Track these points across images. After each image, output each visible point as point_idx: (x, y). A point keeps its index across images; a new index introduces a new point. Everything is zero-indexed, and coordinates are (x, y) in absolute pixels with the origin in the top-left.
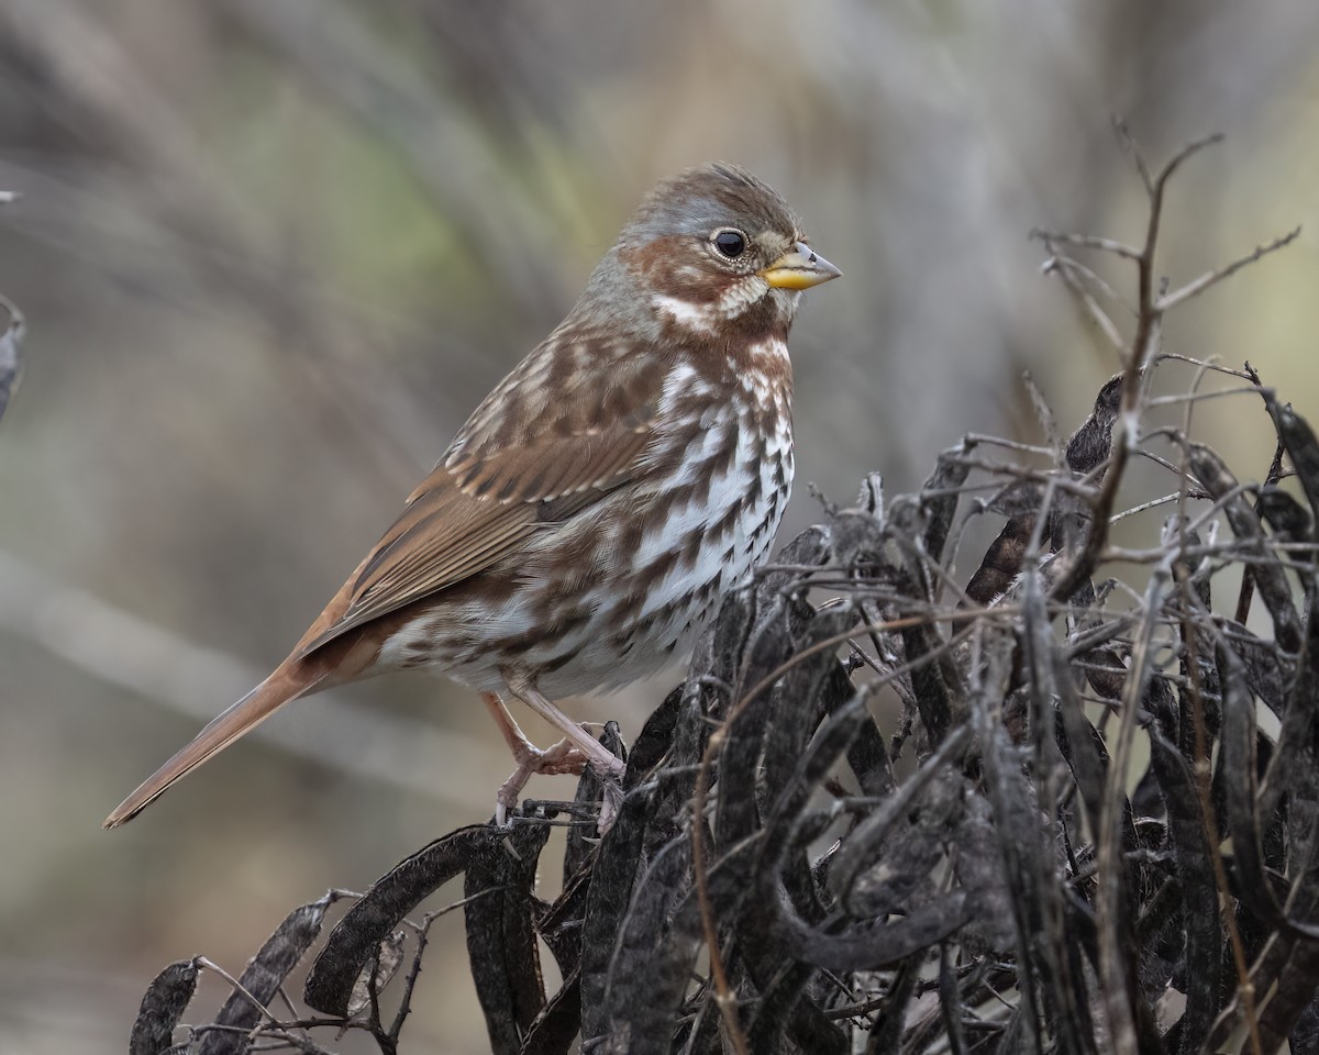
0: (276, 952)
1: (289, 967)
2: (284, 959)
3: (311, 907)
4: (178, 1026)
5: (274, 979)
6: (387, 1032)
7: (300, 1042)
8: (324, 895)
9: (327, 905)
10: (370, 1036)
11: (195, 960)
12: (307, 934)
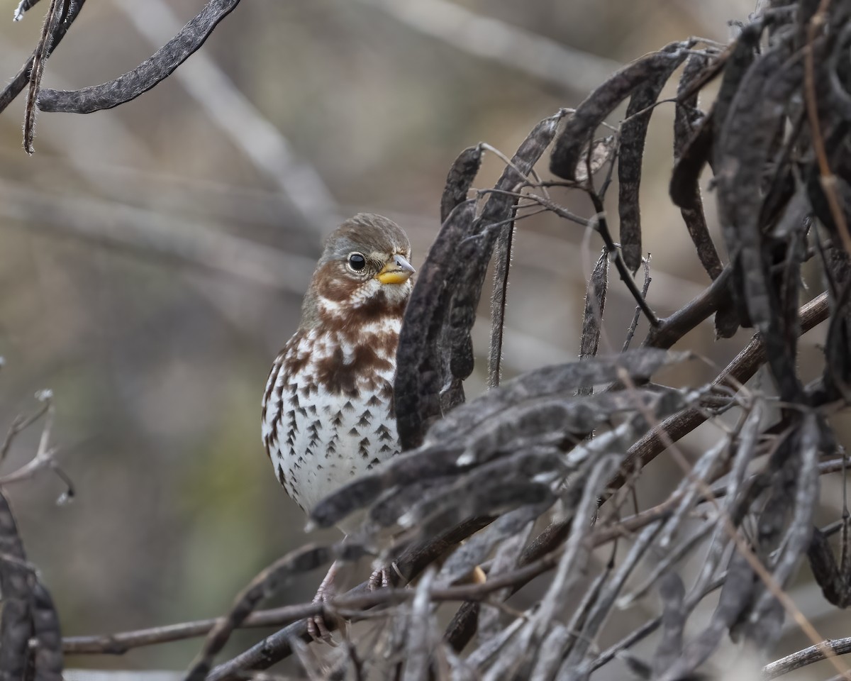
0: (528, 149)
1: (537, 157)
2: (533, 153)
3: (549, 120)
4: (470, 189)
5: (527, 165)
6: (597, 193)
7: (544, 202)
8: (557, 112)
9: (560, 118)
10: (586, 195)
11: (480, 145)
12: (546, 137)
